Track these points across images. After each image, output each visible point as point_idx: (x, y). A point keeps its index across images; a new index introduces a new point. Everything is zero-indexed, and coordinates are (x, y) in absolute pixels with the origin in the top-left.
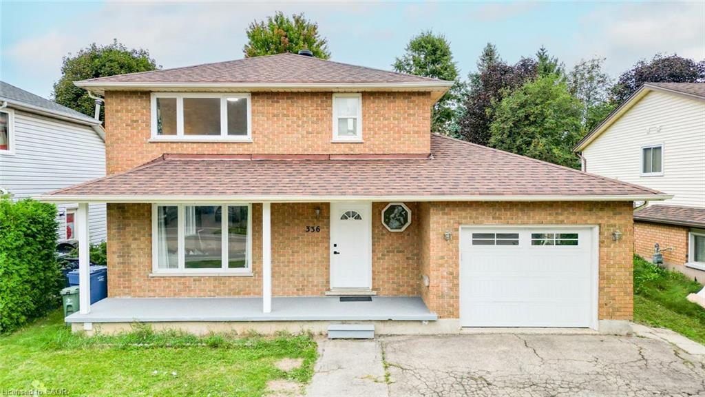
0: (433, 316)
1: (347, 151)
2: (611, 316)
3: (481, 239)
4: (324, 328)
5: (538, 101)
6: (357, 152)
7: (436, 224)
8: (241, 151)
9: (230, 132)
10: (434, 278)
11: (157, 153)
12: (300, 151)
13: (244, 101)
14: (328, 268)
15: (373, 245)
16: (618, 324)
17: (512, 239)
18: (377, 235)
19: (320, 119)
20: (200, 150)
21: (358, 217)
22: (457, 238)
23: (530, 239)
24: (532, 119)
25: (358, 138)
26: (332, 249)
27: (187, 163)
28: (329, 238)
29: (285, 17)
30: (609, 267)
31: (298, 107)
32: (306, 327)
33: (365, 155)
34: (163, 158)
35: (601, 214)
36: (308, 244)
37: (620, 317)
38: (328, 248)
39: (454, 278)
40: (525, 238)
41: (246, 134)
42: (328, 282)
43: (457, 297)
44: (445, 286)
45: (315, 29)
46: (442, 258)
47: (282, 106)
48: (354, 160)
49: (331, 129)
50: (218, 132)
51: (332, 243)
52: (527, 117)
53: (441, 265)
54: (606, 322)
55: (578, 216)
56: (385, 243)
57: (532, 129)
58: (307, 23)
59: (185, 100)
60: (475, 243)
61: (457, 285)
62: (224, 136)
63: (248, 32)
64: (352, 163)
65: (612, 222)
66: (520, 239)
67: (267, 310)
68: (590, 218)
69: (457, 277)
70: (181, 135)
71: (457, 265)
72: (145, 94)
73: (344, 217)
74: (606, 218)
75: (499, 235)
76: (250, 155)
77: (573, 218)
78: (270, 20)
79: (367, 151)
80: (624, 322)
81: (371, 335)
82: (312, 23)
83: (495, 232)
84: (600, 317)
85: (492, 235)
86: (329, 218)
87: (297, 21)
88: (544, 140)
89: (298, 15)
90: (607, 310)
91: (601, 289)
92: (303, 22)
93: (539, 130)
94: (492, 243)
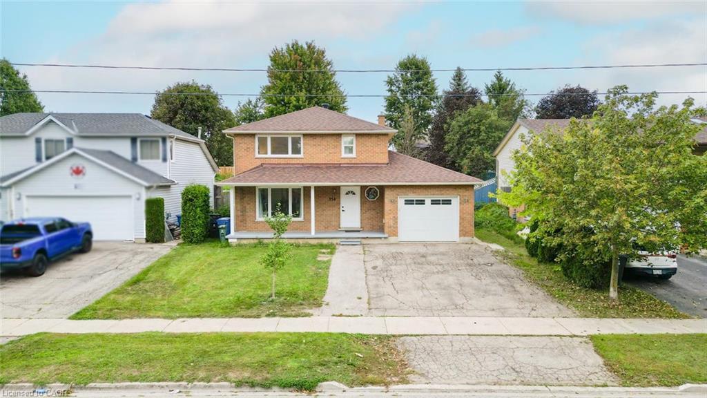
0: (386, 235)
1: (349, 162)
2: (464, 235)
3: (409, 202)
4: (338, 241)
5: (476, 121)
6: (353, 162)
7: (388, 195)
8: (298, 162)
9: (293, 153)
10: (387, 220)
11: (259, 163)
12: (326, 162)
13: (300, 138)
14: (339, 218)
15: (361, 206)
16: (467, 239)
17: (421, 202)
18: (363, 202)
19: (336, 147)
20: (279, 161)
21: (354, 194)
22: (397, 201)
23: (430, 202)
24: (472, 133)
25: (354, 155)
26: (342, 209)
27: (273, 168)
28: (340, 204)
29: (300, 45)
30: (464, 214)
31: (325, 142)
32: (331, 241)
33: (357, 164)
34: (262, 165)
35: (460, 190)
36: (330, 206)
37: (468, 236)
38: (339, 208)
39: (395, 219)
40: (428, 201)
41: (300, 153)
42: (340, 225)
43: (397, 227)
44: (391, 222)
45: (323, 53)
46: (390, 210)
47: (318, 140)
48: (352, 167)
49: (341, 151)
50: (287, 153)
51: (341, 205)
52: (469, 132)
53: (390, 214)
54: (462, 238)
55: (450, 191)
56: (367, 205)
57: (472, 140)
58: (316, 49)
59: (271, 138)
60: (405, 204)
61: (397, 222)
62: (290, 155)
63: (271, 57)
64: (351, 168)
65: (465, 194)
66: (426, 202)
67: (313, 234)
68: (455, 192)
69: (397, 219)
70: (269, 155)
71: (397, 213)
72: (253, 135)
73: (347, 194)
74: (462, 192)
75: (416, 201)
76: (302, 164)
77: (448, 192)
78: (288, 46)
79: (358, 162)
80: (470, 238)
81: (359, 243)
82: (321, 48)
83: (415, 199)
84: (460, 236)
85: (413, 201)
86: (340, 194)
87: (309, 47)
88: (479, 147)
89: (310, 42)
90: (463, 233)
91: (460, 224)
92: (314, 47)
93: (476, 140)
94: (413, 204)
